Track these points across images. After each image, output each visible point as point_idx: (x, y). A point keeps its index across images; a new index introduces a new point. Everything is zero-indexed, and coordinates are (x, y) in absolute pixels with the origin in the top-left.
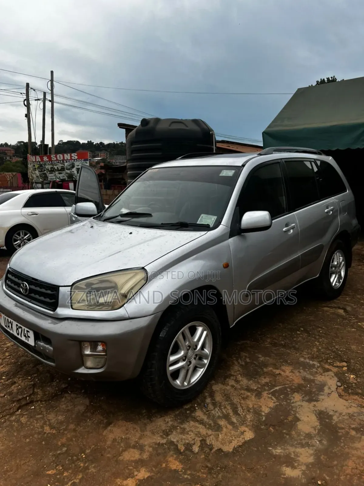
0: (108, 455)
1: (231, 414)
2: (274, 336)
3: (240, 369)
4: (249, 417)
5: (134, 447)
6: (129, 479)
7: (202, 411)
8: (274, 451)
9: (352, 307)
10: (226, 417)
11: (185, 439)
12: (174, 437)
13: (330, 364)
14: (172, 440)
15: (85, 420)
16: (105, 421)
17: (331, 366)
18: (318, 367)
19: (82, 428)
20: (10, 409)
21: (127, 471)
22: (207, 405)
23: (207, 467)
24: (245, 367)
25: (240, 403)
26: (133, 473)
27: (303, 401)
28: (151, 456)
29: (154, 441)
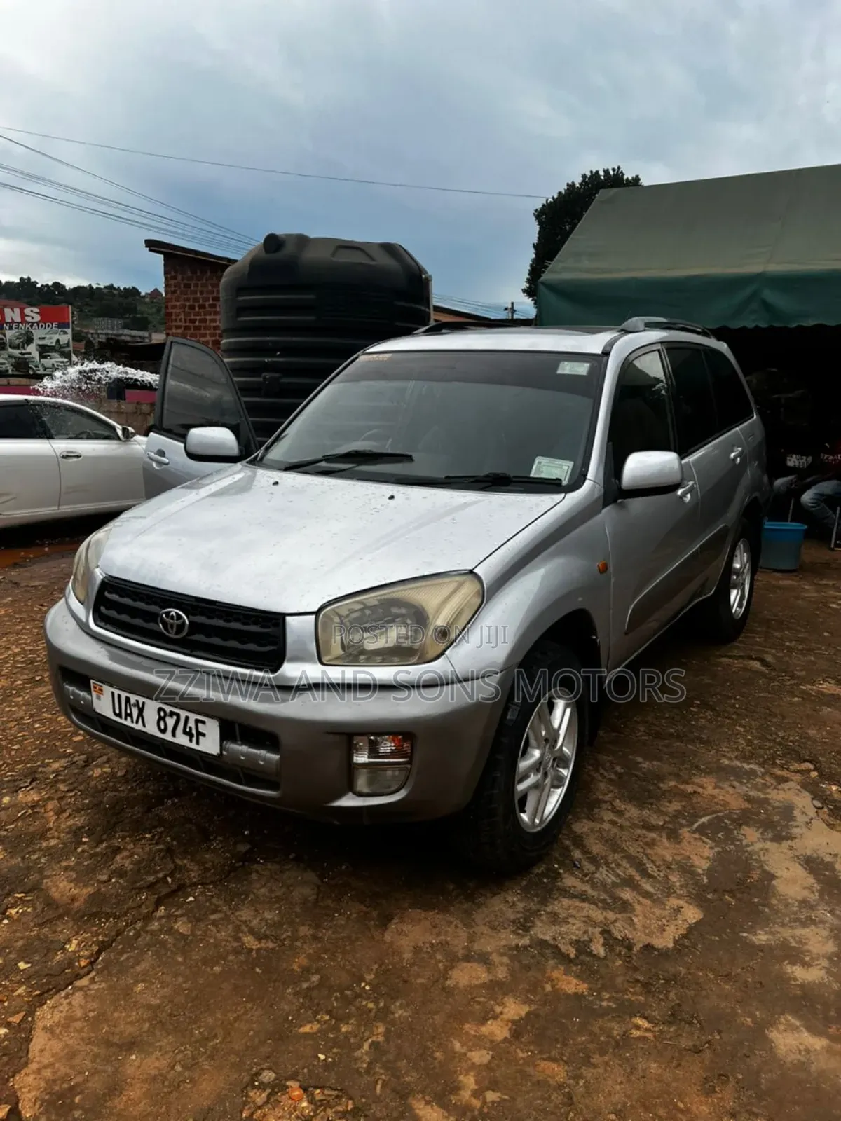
0: (420, 981)
1: (638, 878)
2: (649, 719)
3: (611, 788)
4: (675, 878)
5: (468, 958)
6: (489, 1022)
7: (576, 877)
8: (754, 939)
9: (774, 655)
10: (629, 883)
11: (567, 933)
12: (543, 931)
13: (782, 767)
14: (541, 937)
15: (328, 915)
16: (375, 914)
17: (786, 771)
18: (763, 775)
19: (330, 932)
20: (140, 906)
21: (477, 1007)
22: (580, 863)
23: (638, 981)
24: (621, 782)
25: (647, 855)
26: (493, 1010)
27: (764, 840)
28: (512, 972)
29: (503, 943)
